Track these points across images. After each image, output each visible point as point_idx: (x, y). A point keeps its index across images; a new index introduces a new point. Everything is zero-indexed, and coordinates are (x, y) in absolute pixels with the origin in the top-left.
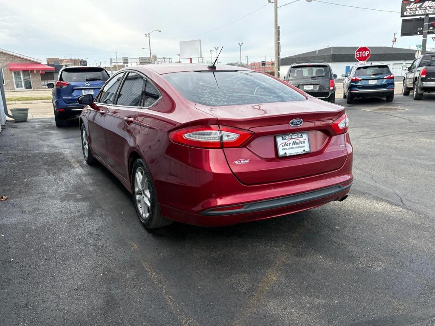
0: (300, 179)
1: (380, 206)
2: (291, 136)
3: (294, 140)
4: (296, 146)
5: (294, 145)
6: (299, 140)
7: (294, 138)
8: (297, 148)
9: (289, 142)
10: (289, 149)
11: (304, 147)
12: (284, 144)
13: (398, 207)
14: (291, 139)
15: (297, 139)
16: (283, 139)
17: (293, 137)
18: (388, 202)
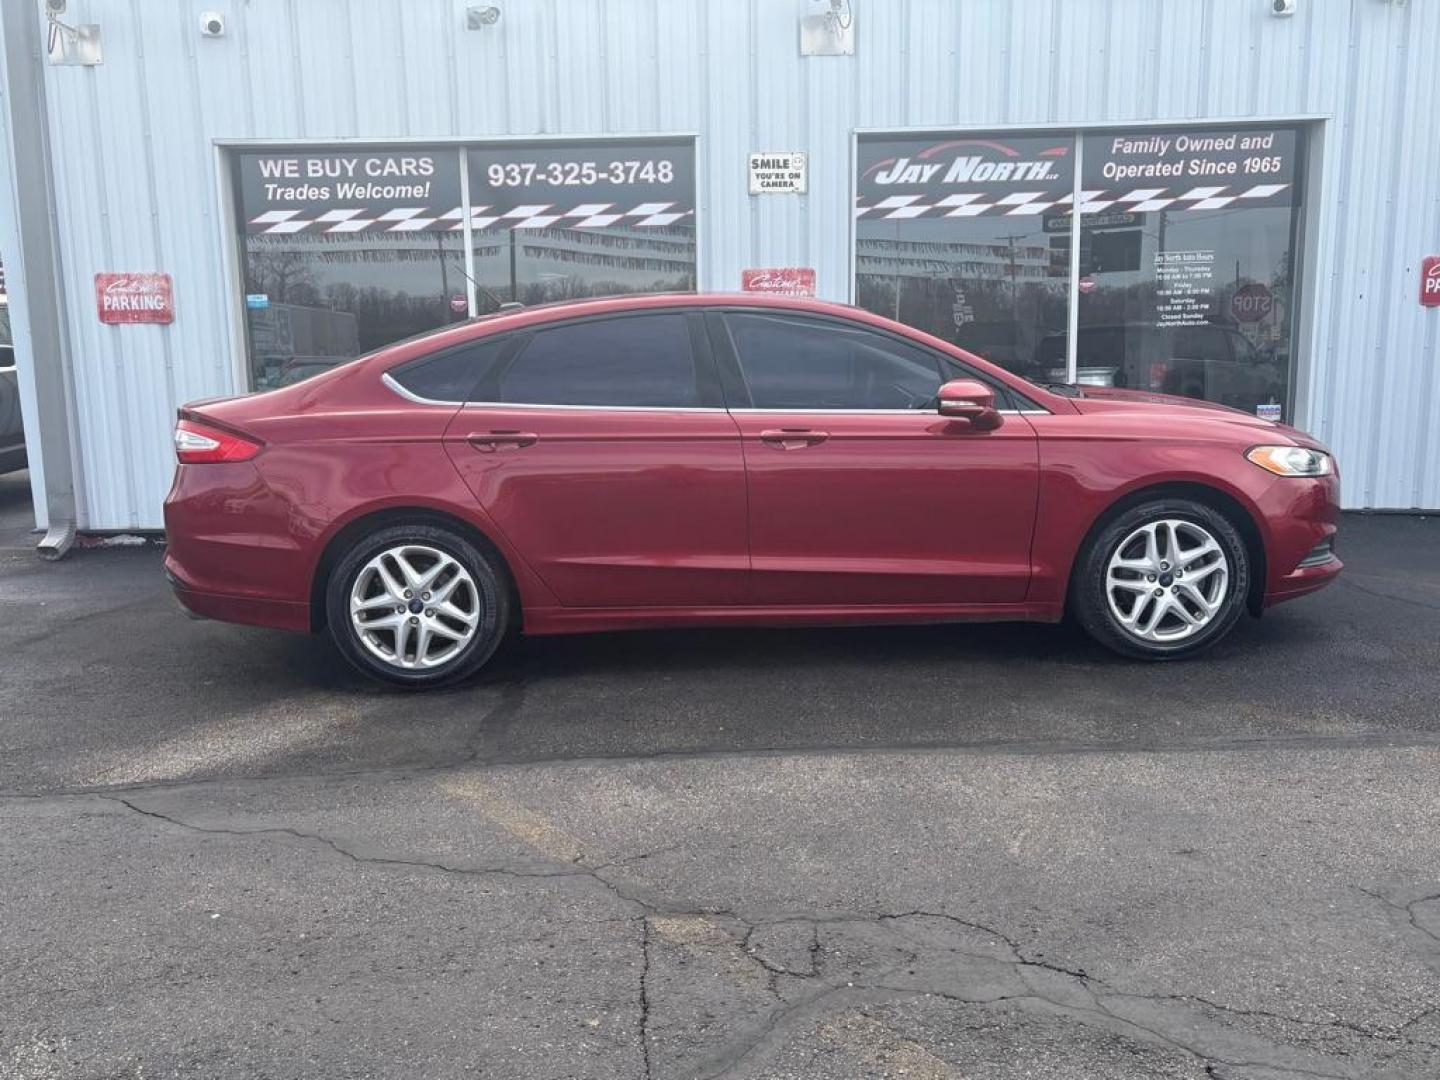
1: (175, 760)
13: (122, 784)
18: (166, 783)
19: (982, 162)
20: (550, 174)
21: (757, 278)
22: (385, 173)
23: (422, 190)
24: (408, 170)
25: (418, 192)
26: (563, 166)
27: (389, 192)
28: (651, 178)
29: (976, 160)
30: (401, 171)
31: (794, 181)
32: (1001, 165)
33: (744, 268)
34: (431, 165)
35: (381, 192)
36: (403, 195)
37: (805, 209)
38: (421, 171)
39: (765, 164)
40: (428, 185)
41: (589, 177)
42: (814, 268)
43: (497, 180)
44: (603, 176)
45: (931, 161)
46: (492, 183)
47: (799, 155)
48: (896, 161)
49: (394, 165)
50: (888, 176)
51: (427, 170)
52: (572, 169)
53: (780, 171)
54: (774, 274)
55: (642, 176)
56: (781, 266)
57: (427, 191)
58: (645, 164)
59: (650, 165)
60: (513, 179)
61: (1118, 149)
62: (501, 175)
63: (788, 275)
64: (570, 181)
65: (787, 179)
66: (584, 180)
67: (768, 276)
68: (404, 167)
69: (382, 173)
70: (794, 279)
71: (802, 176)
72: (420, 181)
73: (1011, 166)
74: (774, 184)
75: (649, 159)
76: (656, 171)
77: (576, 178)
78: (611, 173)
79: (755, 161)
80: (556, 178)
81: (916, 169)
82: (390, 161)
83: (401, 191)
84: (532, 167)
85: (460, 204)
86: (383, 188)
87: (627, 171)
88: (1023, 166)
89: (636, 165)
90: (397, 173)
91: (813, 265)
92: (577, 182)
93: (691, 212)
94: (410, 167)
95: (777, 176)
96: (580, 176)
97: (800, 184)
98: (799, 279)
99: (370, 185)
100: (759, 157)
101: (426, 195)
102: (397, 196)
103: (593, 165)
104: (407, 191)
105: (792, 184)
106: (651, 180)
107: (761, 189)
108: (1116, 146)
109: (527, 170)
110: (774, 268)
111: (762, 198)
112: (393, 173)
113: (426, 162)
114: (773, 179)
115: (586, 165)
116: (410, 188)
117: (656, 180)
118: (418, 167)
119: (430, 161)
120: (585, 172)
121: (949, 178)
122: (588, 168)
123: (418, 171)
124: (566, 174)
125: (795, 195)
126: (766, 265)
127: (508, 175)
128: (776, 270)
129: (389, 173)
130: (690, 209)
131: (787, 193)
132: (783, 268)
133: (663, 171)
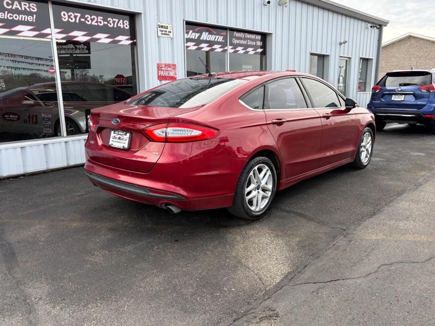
0: (119, 169)
2: (119, 132)
3: (120, 136)
4: (120, 141)
5: (119, 140)
6: (123, 137)
7: (120, 135)
8: (120, 142)
9: (116, 137)
10: (116, 141)
11: (125, 143)
12: (113, 137)
14: (118, 134)
15: (123, 135)
16: (114, 133)
17: (120, 133)
19: (209, 34)
20: (86, 19)
21: (161, 66)
22: (14, 8)
23: (32, 18)
24: (25, 8)
25: (30, 19)
26: (91, 17)
27: (16, 17)
28: (122, 26)
29: (207, 33)
30: (21, 8)
31: (170, 33)
32: (213, 36)
33: (157, 63)
34: (35, 7)
35: (12, 17)
36: (23, 19)
37: (172, 44)
38: (31, 9)
39: (162, 27)
40: (35, 16)
41: (101, 22)
42: (176, 64)
43: (65, 18)
44: (106, 23)
45: (197, 32)
46: (63, 19)
47: (171, 25)
48: (189, 31)
49: (18, 5)
50: (188, 35)
51: (34, 9)
52: (94, 19)
53: (166, 30)
54: (166, 65)
55: (119, 25)
56: (167, 63)
57: (34, 19)
58: (120, 21)
59: (121, 21)
60: (72, 19)
61: (235, 35)
62: (66, 16)
63: (169, 66)
64: (94, 23)
65: (168, 33)
66: (99, 24)
67: (164, 66)
68: (23, 6)
69: (12, 7)
70: (171, 67)
71: (172, 32)
72: (31, 14)
73: (215, 36)
74: (165, 34)
75: (121, 19)
76: (123, 24)
77: (96, 22)
78: (108, 22)
79: (159, 25)
80: (88, 21)
81: (194, 34)
82: (16, 3)
83: (22, 17)
84: (79, 15)
85: (50, 27)
86: (13, 15)
87: (114, 22)
88: (217, 37)
89: (117, 20)
90: (20, 9)
91: (175, 63)
92: (96, 24)
93: (135, 41)
94: (26, 7)
95: (165, 31)
96: (97, 22)
97: (171, 34)
98: (172, 68)
99: (6, 12)
100: (160, 24)
101: (34, 21)
102: (20, 19)
103: (102, 18)
104: (25, 17)
105: (169, 35)
106: (122, 27)
107: (161, 35)
108: (235, 34)
109: (77, 16)
110: (165, 63)
111: (161, 38)
112: (18, 8)
113: (33, 6)
114: (164, 32)
115: (99, 18)
116: (26, 17)
117: (124, 27)
118: (29, 7)
119: (35, 5)
120: (99, 20)
121: (201, 38)
122: (100, 19)
123: (30, 10)
124: (92, 20)
125: (170, 38)
126: (163, 62)
127: (69, 17)
128: (166, 64)
129: (16, 8)
130: (135, 40)
131: (168, 38)
132: (168, 63)
133: (125, 24)
